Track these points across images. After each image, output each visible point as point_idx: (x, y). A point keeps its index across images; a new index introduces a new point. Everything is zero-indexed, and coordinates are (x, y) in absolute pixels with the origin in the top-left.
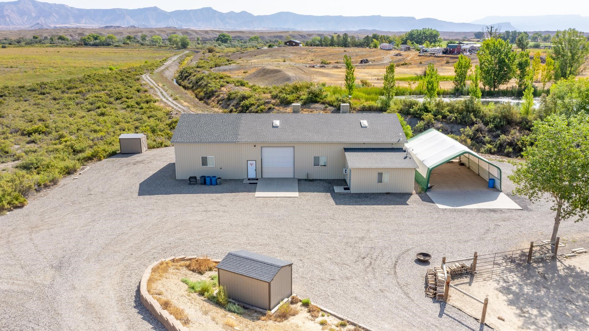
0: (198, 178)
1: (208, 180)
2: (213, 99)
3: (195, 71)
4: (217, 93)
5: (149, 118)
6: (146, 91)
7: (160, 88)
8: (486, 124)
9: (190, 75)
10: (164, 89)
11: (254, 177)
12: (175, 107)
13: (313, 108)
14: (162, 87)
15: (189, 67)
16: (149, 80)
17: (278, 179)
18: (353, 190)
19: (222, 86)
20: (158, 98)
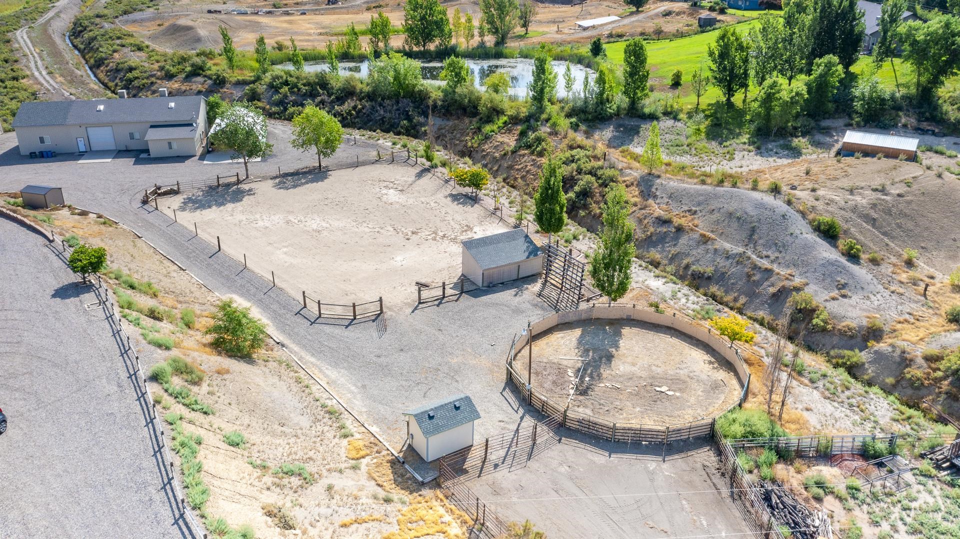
0: (37, 153)
1: (45, 154)
2: (102, 68)
3: (92, 23)
4: (106, 62)
5: (12, 99)
6: (16, 61)
7: (36, 55)
8: (329, 95)
9: (85, 29)
10: (41, 57)
11: (84, 150)
12: (45, 84)
13: (195, 82)
14: (39, 54)
15: (86, 17)
16: (24, 41)
17: (103, 151)
18: (152, 156)
19: (115, 51)
20: (28, 73)
